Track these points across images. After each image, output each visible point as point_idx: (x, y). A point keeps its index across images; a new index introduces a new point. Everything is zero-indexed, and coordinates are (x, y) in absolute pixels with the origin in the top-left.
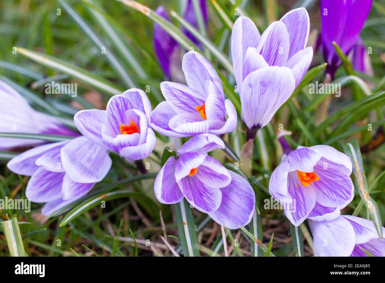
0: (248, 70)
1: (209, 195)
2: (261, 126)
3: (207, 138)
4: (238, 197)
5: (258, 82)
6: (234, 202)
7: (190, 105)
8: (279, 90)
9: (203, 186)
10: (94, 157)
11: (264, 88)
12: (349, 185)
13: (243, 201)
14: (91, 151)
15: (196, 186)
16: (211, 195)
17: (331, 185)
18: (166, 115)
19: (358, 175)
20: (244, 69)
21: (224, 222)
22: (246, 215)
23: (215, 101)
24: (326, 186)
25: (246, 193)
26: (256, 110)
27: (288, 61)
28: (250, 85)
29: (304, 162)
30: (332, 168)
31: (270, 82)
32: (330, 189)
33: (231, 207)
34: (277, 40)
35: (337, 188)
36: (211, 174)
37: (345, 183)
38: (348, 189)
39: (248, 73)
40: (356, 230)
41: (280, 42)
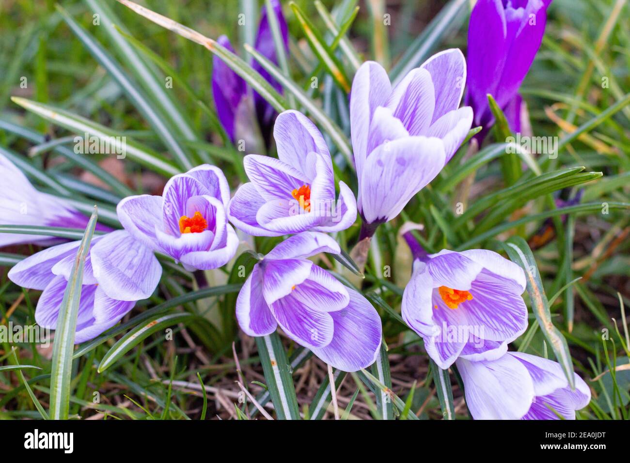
0: (376, 140)
1: (313, 322)
2: (387, 219)
3: (316, 239)
4: (356, 325)
5: (394, 159)
6: (349, 332)
7: (282, 188)
8: (424, 171)
9: (302, 307)
10: (136, 261)
11: (402, 167)
12: (518, 307)
13: (362, 330)
14: (132, 252)
15: (291, 308)
16: (316, 321)
17: (490, 307)
18: (248, 203)
19: (535, 294)
20: (370, 139)
21: (335, 362)
22: (367, 351)
23: (325, 184)
24: (481, 308)
25: (368, 318)
26: (385, 197)
27: (431, 125)
28: (380, 163)
29: (457, 275)
30: (492, 283)
31: (411, 159)
32: (488, 312)
33: (346, 339)
34: (415, 95)
35: (498, 312)
36: (314, 290)
37: (512, 305)
38: (517, 314)
39: (377, 145)
40: (534, 376)
41: (420, 97)
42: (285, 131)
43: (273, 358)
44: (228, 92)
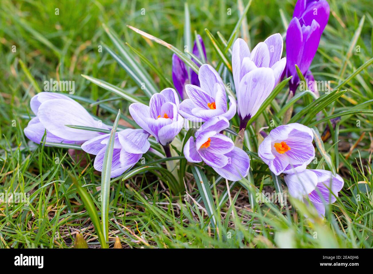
0: (244, 72)
1: (219, 160)
2: (251, 116)
3: (218, 118)
4: (238, 161)
5: (251, 80)
6: (236, 165)
8: (265, 85)
9: (214, 155)
10: (138, 140)
11: (255, 83)
12: (311, 150)
13: (241, 163)
14: (137, 137)
15: (209, 157)
16: (220, 159)
17: (299, 153)
18: (188, 109)
19: (318, 140)
20: (241, 72)
21: (229, 177)
22: (243, 172)
23: (222, 95)
24: (295, 154)
25: (243, 158)
26: (249, 101)
28: (246, 83)
30: (299, 141)
31: (259, 78)
32: (298, 156)
33: (233, 167)
35: (302, 154)
36: (219, 147)
37: (308, 150)
38: (311, 153)
39: (244, 75)
40: (318, 174)
41: (263, 57)
42: (204, 77)
43: (201, 180)
44: (179, 77)
